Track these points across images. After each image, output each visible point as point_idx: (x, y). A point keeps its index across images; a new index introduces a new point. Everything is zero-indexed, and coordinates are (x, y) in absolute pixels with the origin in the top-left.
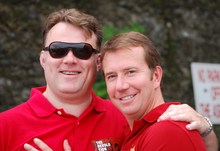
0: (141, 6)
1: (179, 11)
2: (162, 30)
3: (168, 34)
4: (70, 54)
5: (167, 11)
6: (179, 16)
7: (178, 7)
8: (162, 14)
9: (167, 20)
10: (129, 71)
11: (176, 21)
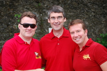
0: (32, 8)
1: (44, 10)
2: (39, 17)
3: (41, 18)
4: (29, 27)
5: (41, 10)
6: (45, 12)
7: (44, 9)
8: (39, 11)
9: (40, 13)
10: (78, 31)
11: (43, 14)
